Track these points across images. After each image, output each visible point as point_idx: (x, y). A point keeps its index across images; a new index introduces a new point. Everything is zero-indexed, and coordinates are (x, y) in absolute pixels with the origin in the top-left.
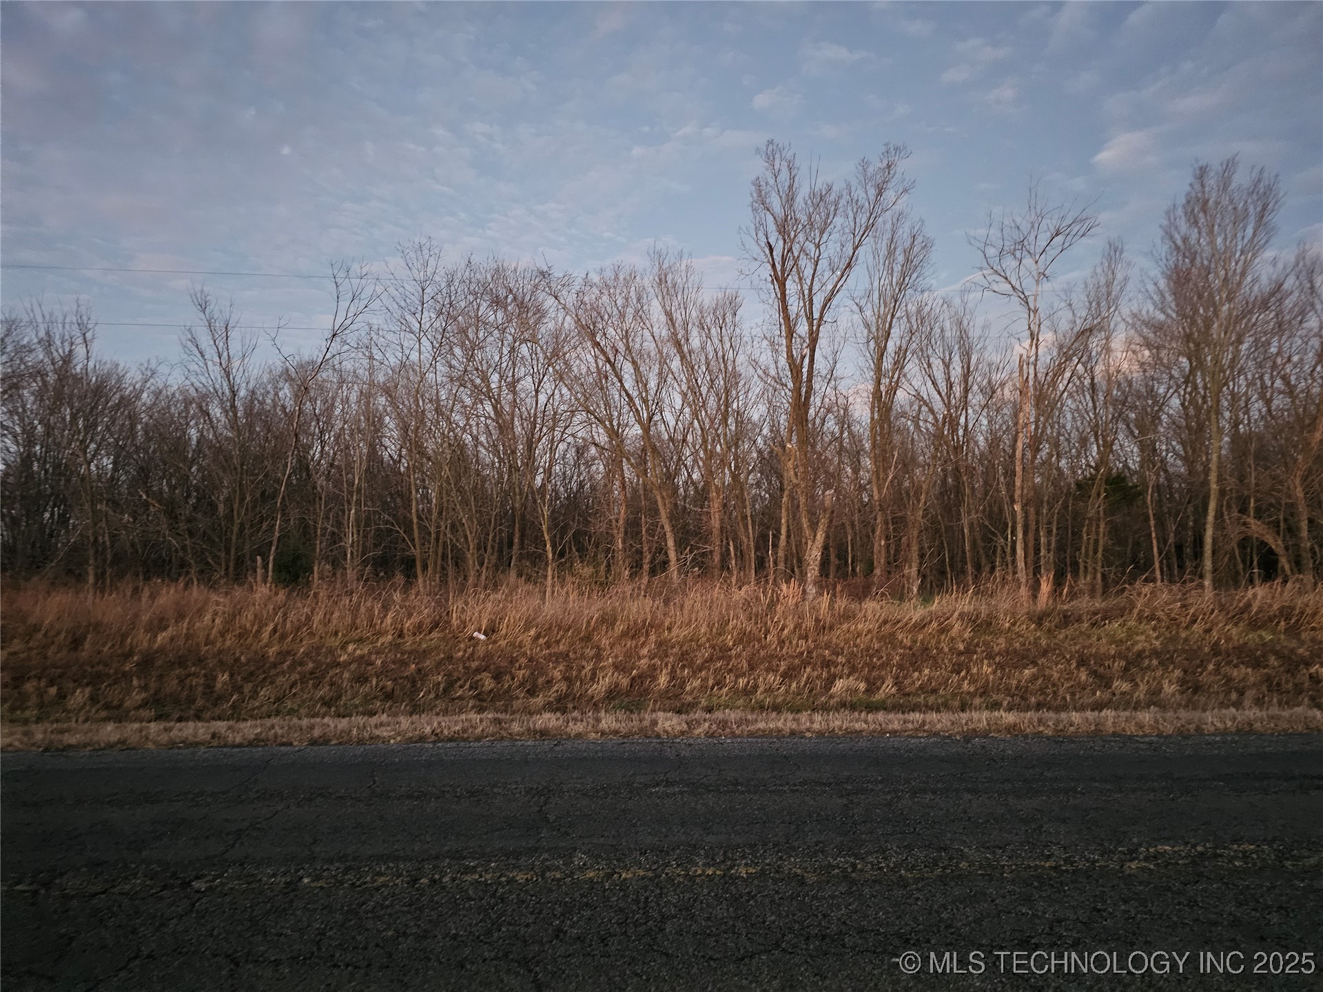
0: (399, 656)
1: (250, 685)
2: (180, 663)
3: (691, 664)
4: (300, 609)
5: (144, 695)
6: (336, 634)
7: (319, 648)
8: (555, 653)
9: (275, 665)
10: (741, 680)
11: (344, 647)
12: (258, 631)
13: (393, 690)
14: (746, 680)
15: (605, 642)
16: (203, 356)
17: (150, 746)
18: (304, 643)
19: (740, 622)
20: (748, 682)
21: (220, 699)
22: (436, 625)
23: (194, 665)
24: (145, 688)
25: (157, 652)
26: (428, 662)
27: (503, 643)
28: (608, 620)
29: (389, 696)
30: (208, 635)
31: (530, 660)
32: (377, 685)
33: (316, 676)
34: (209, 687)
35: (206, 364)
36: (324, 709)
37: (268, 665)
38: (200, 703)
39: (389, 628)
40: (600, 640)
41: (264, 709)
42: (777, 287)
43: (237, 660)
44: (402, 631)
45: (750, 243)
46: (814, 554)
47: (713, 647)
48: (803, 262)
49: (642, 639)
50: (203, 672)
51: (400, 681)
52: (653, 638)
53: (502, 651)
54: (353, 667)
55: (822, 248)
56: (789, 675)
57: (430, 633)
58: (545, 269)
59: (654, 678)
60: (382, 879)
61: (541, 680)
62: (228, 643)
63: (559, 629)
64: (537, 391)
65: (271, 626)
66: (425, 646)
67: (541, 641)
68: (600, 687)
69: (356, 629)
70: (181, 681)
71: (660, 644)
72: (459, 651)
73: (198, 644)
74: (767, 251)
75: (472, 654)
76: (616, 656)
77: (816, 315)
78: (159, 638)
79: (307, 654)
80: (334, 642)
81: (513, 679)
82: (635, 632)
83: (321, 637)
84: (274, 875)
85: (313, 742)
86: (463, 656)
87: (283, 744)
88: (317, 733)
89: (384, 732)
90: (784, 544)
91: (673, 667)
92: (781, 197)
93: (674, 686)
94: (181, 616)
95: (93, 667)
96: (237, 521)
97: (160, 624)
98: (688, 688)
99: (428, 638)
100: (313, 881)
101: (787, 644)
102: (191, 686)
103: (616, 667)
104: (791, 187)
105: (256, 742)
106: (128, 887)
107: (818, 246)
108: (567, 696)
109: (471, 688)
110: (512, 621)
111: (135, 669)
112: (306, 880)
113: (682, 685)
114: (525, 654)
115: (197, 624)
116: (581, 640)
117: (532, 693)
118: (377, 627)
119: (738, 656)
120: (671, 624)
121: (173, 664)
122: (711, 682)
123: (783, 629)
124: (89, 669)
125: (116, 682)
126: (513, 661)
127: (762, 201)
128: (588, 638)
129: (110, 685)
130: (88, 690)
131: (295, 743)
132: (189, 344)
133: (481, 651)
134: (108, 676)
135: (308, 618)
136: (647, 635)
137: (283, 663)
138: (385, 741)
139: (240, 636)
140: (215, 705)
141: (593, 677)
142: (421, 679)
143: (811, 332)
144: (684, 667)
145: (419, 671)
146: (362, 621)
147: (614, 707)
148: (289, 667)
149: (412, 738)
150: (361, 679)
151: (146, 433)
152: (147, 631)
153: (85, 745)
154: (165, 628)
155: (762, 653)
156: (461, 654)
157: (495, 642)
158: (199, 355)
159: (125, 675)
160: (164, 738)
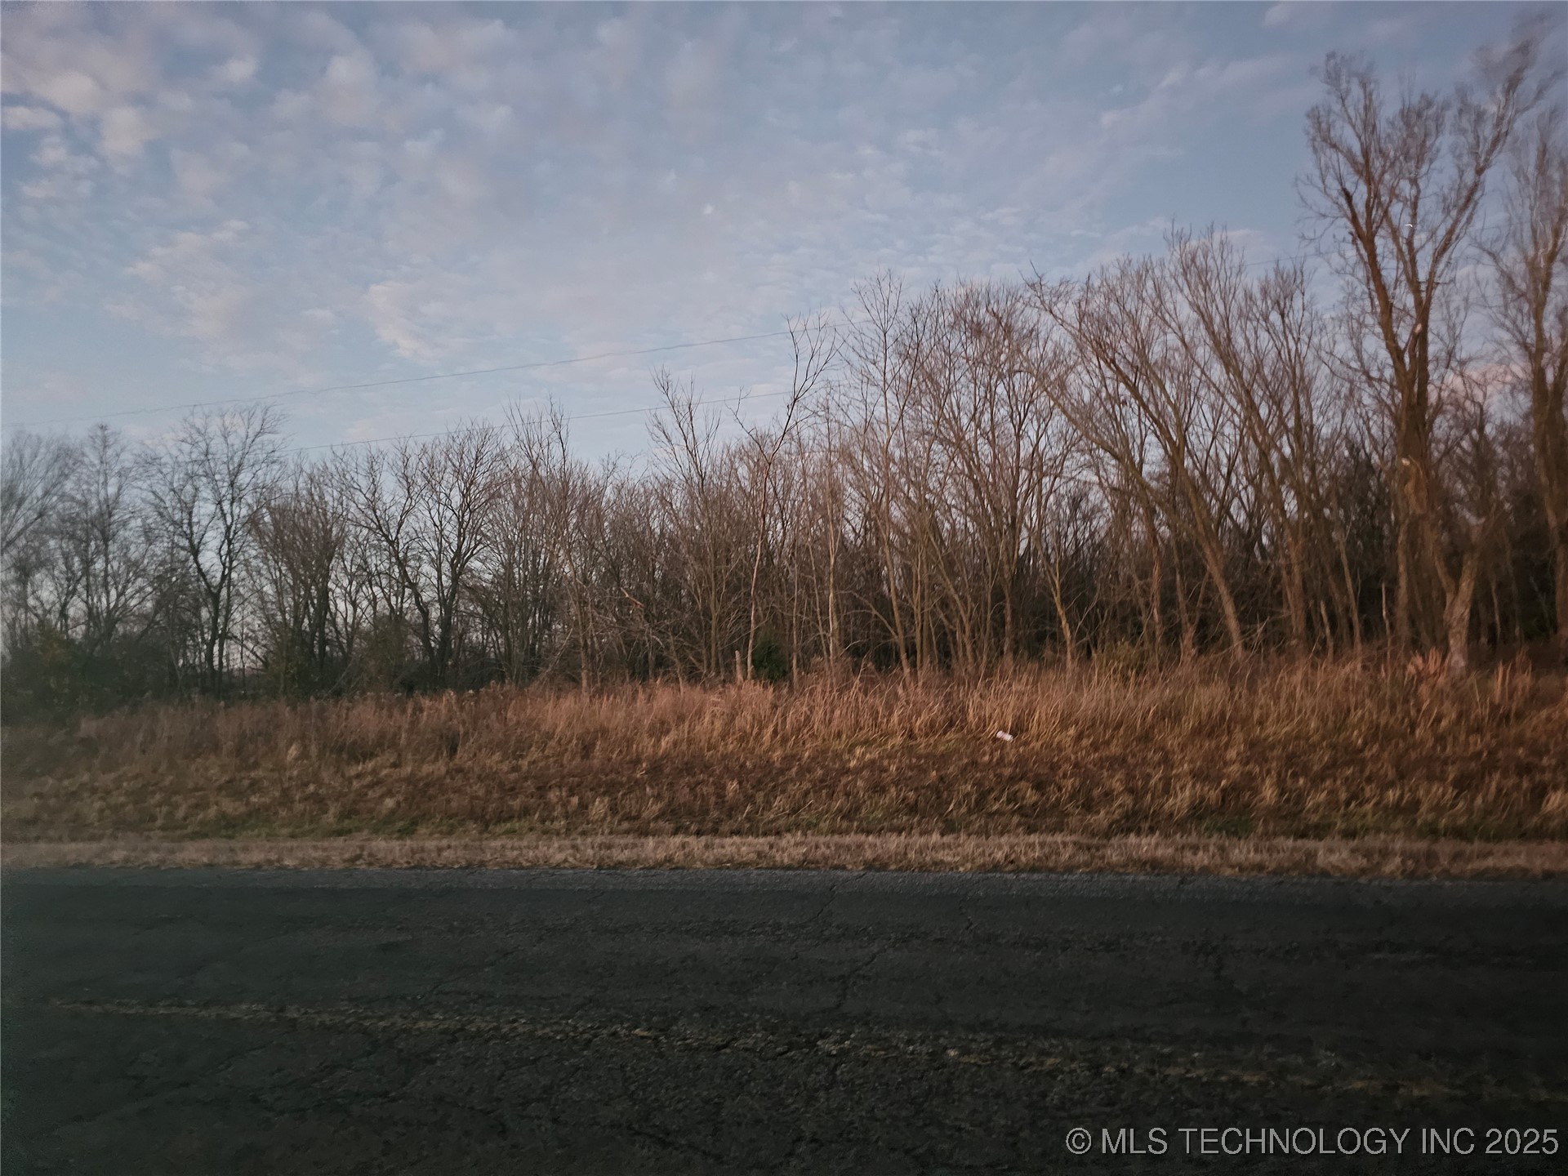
0: (914, 760)
1: (762, 794)
2: (687, 770)
3: (1305, 771)
4: (798, 710)
5: (659, 805)
6: (839, 735)
7: (824, 752)
8: (1107, 758)
9: (782, 772)
10: (1390, 793)
11: (851, 750)
12: (758, 734)
13: (917, 801)
14: (1398, 793)
15: (1172, 743)
16: (669, 441)
17: (698, 865)
18: (808, 746)
19: (1365, 712)
20: (1402, 796)
21: (731, 811)
22: (951, 725)
23: (702, 772)
24: (658, 797)
25: (662, 758)
26: (951, 769)
27: (1036, 745)
28: (1170, 714)
29: (913, 809)
30: (710, 739)
31: (1076, 765)
32: (898, 796)
33: (827, 786)
34: (721, 796)
35: (673, 449)
36: (845, 824)
37: (774, 772)
38: (715, 814)
39: (896, 727)
40: (1164, 739)
41: (781, 822)
42: (1361, 246)
43: (743, 766)
44: (911, 730)
45: (1314, 196)
46: (1458, 611)
47: (1333, 746)
48: (1396, 209)
49: (1225, 739)
50: (711, 779)
51: (923, 791)
52: (1239, 736)
53: (1037, 753)
54: (866, 773)
55: (1422, 184)
56: (1464, 784)
57: (945, 733)
58: (1036, 280)
59: (1256, 791)
60: (1050, 1061)
61: (1096, 792)
62: (731, 747)
63: (1106, 727)
64: (1018, 436)
65: (771, 729)
66: (943, 748)
67: (1085, 742)
68: (1181, 800)
69: (861, 729)
70: (692, 790)
71: (1252, 744)
72: (984, 754)
73: (701, 749)
74: (1343, 201)
75: (1002, 758)
76: (1192, 761)
77: (1422, 276)
78: (663, 744)
79: (813, 759)
80: (839, 746)
81: (1060, 789)
82: (1213, 727)
83: (824, 740)
84: (909, 1042)
85: (869, 866)
86: (991, 761)
87: (836, 867)
88: (869, 854)
89: (946, 856)
90: (1406, 600)
91: (1279, 774)
92: (1354, 127)
93: (1288, 800)
94: (681, 719)
95: (607, 775)
96: (714, 615)
97: (660, 729)
98: (1310, 804)
99: (944, 739)
100: (962, 1054)
101: (1450, 739)
102: (703, 795)
103: (1196, 775)
104: (1367, 108)
105: (804, 864)
106: (751, 1042)
107: (1414, 182)
108: (1135, 813)
109: (1009, 801)
110: (1043, 715)
111: (646, 777)
112: (952, 1053)
113: (1300, 798)
114: (1068, 759)
115: (698, 728)
116: (1139, 739)
117: (1089, 807)
118: (884, 726)
119: (1376, 758)
120: (1261, 716)
121: (681, 771)
122: (1343, 796)
123: (1438, 720)
124: (604, 778)
125: (630, 790)
126: (1054, 767)
127: (1323, 138)
128: (1146, 737)
129: (624, 794)
130: (607, 799)
131: (850, 867)
132: (656, 430)
133: (1012, 756)
134: (622, 785)
135: (808, 718)
136: (1230, 733)
137: (789, 769)
138: (954, 867)
139: (742, 739)
140: (730, 817)
141: (1167, 791)
142: (946, 789)
143: (1418, 303)
144: (1295, 776)
145: (941, 779)
146: (866, 719)
147: (1207, 829)
148: (797, 774)
149: (984, 865)
150: (878, 788)
151: (613, 530)
152: (651, 736)
153: (635, 863)
154: (668, 732)
155: (1413, 755)
156: (987, 758)
157: (1026, 743)
158: (666, 440)
159: (637, 782)
160: (710, 856)
